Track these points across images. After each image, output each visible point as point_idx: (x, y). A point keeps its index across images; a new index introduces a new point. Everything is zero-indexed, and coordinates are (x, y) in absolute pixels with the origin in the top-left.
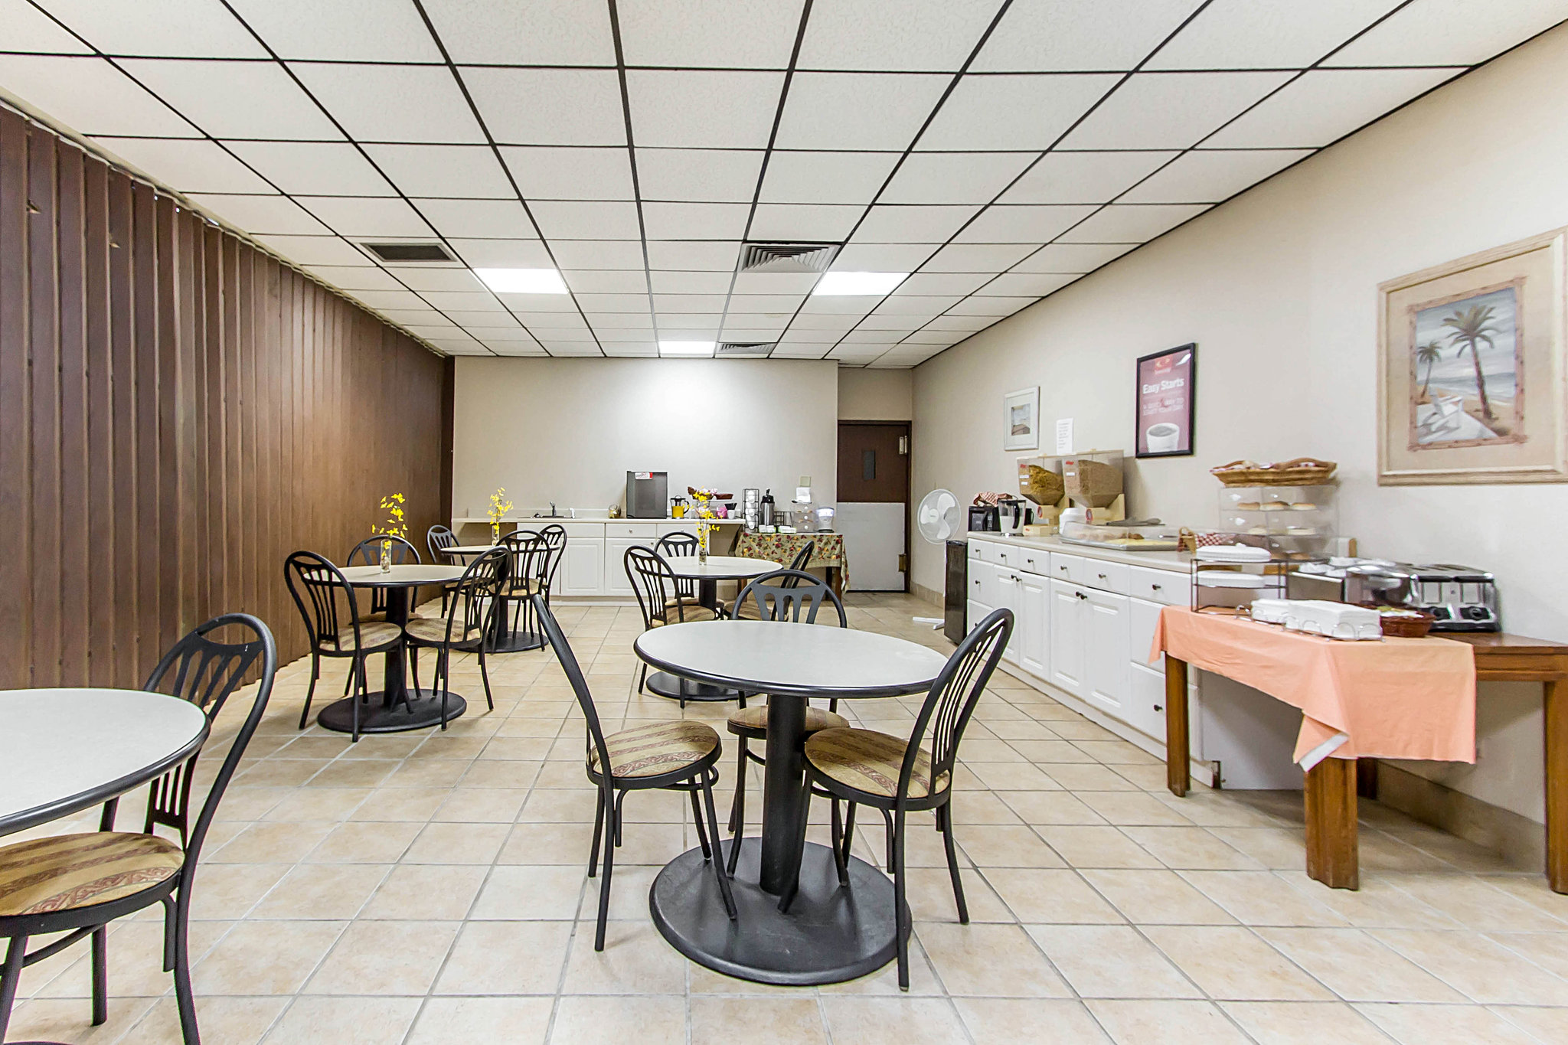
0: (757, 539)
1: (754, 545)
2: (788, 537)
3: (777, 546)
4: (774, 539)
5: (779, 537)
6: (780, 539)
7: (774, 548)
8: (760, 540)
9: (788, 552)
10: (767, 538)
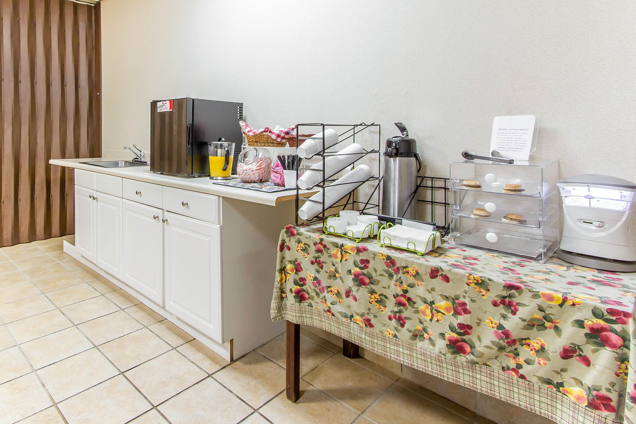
0: (313, 249)
1: (305, 261)
2: (390, 261)
3: (359, 281)
4: (352, 257)
5: (363, 256)
6: (365, 262)
7: (349, 282)
8: (319, 251)
9: (391, 306)
10: (334, 251)
